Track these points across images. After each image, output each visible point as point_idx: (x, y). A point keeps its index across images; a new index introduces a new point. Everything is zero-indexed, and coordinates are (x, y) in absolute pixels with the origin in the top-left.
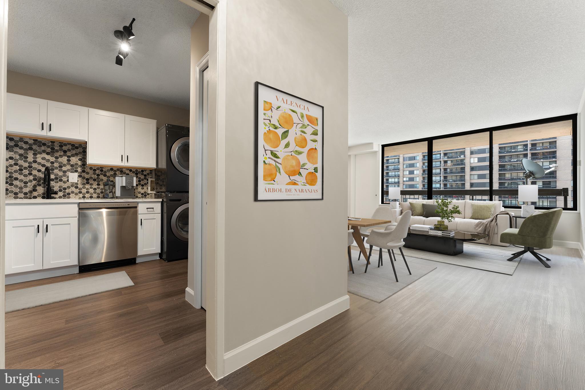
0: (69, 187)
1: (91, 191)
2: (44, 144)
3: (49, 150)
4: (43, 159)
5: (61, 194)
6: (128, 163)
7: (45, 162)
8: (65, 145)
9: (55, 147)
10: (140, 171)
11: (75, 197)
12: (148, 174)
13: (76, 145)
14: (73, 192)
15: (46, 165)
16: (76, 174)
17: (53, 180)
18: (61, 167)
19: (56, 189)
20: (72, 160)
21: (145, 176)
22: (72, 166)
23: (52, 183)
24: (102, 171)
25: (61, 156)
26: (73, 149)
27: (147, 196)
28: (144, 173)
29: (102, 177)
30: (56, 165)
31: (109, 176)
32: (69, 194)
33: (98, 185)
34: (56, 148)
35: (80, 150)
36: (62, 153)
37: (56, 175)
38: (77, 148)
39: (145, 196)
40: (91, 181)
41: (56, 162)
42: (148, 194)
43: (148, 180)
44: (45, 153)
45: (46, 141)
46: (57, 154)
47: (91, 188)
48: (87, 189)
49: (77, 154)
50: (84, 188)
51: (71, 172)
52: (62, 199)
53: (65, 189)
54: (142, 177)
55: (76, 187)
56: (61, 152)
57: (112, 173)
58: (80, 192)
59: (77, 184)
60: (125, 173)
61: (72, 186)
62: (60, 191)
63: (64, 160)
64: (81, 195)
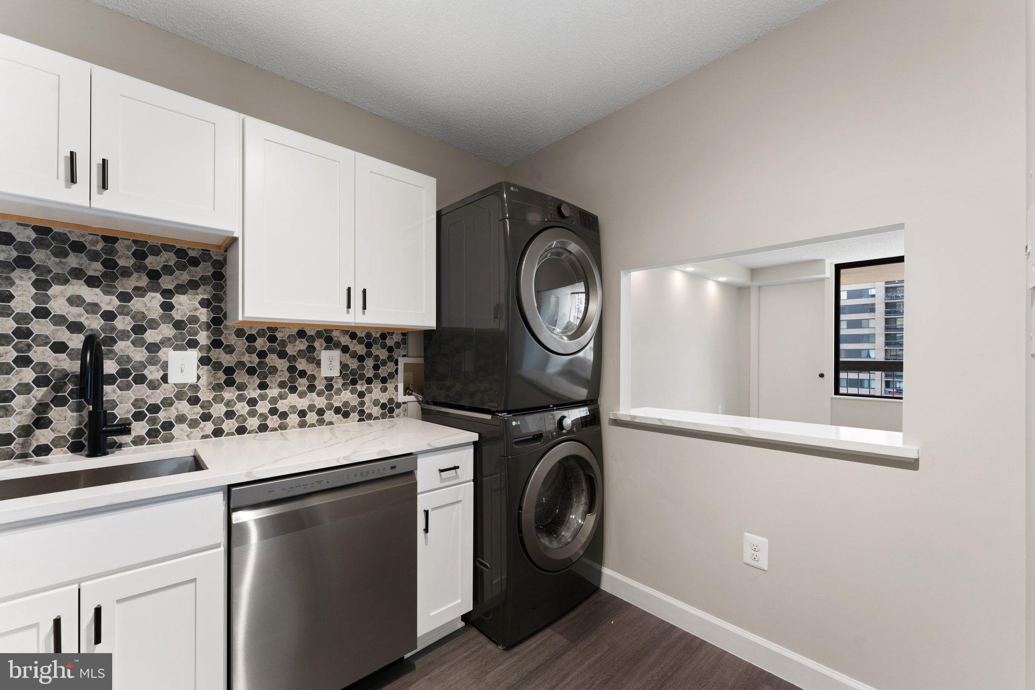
0: (168, 402)
1: (242, 408)
2: (78, 247)
3: (95, 268)
4: (75, 301)
5: (140, 428)
6: (364, 313)
7: (80, 315)
8: (155, 251)
9: (119, 257)
10: (378, 335)
11: (188, 436)
12: (398, 345)
13: (192, 254)
14: (181, 419)
15: (86, 323)
16: (193, 355)
17: (111, 379)
18: (139, 330)
19: (123, 411)
20: (180, 304)
21: (390, 350)
22: (178, 325)
23: (110, 392)
24: (272, 339)
25: (140, 292)
26: (182, 267)
27: (397, 411)
28: (389, 342)
29: (272, 359)
30: (123, 323)
31: (294, 356)
32: (168, 426)
33: (263, 386)
34: (122, 262)
35: (204, 269)
36: (144, 281)
37: (124, 360)
38: (195, 262)
39: (391, 411)
40: (241, 377)
41: (124, 311)
42: (399, 405)
43: (396, 363)
44: (82, 282)
45: (83, 236)
46: (127, 285)
47: (241, 398)
48: (228, 404)
49: (193, 285)
50: (218, 399)
51: (175, 349)
52: (145, 446)
53: (154, 409)
54: (383, 354)
55: (194, 401)
56: (140, 278)
57: (302, 345)
58: (206, 417)
59: (195, 388)
60: (337, 345)
61: (179, 396)
62: (138, 416)
63: (151, 304)
64: (209, 427)
